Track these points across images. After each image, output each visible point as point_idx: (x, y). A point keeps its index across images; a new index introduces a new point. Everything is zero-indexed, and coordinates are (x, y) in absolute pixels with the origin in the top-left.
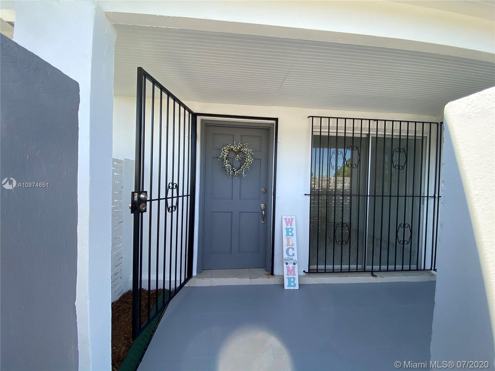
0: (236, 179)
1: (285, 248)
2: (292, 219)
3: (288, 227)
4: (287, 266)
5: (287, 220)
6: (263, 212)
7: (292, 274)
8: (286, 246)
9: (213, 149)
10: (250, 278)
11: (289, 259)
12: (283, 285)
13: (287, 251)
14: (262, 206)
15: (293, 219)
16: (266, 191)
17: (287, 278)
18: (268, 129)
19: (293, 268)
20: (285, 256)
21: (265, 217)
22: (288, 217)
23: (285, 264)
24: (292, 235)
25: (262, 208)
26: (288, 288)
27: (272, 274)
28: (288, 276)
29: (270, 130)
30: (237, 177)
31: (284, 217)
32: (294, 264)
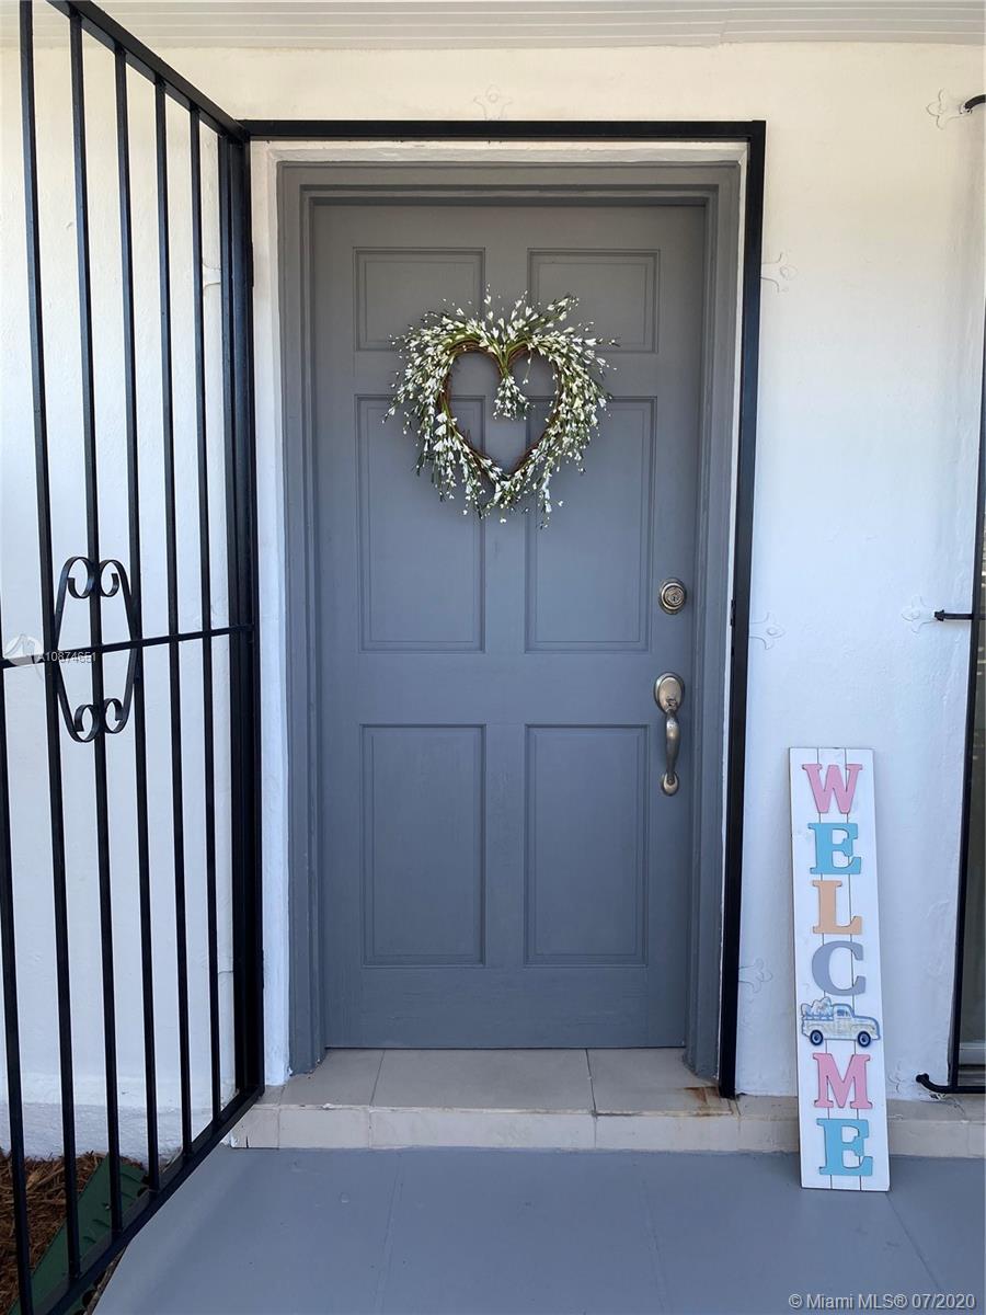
0: (505, 531)
1: (807, 945)
2: (854, 770)
3: (826, 819)
4: (821, 1049)
5: (823, 774)
6: (671, 725)
7: (851, 1097)
8: (815, 930)
9: (359, 349)
10: (596, 1114)
11: (828, 1010)
12: (790, 1161)
13: (821, 960)
14: (666, 689)
15: (860, 767)
16: (689, 597)
17: (819, 1122)
18: (702, 204)
19: (859, 1065)
20: (808, 992)
21: (679, 756)
22: (830, 758)
23: (803, 1043)
24: (855, 867)
25: (664, 703)
26: (822, 1182)
27: (726, 1088)
28: (822, 1113)
29: (710, 207)
30: (506, 514)
31: (800, 757)
32: (864, 1039)
